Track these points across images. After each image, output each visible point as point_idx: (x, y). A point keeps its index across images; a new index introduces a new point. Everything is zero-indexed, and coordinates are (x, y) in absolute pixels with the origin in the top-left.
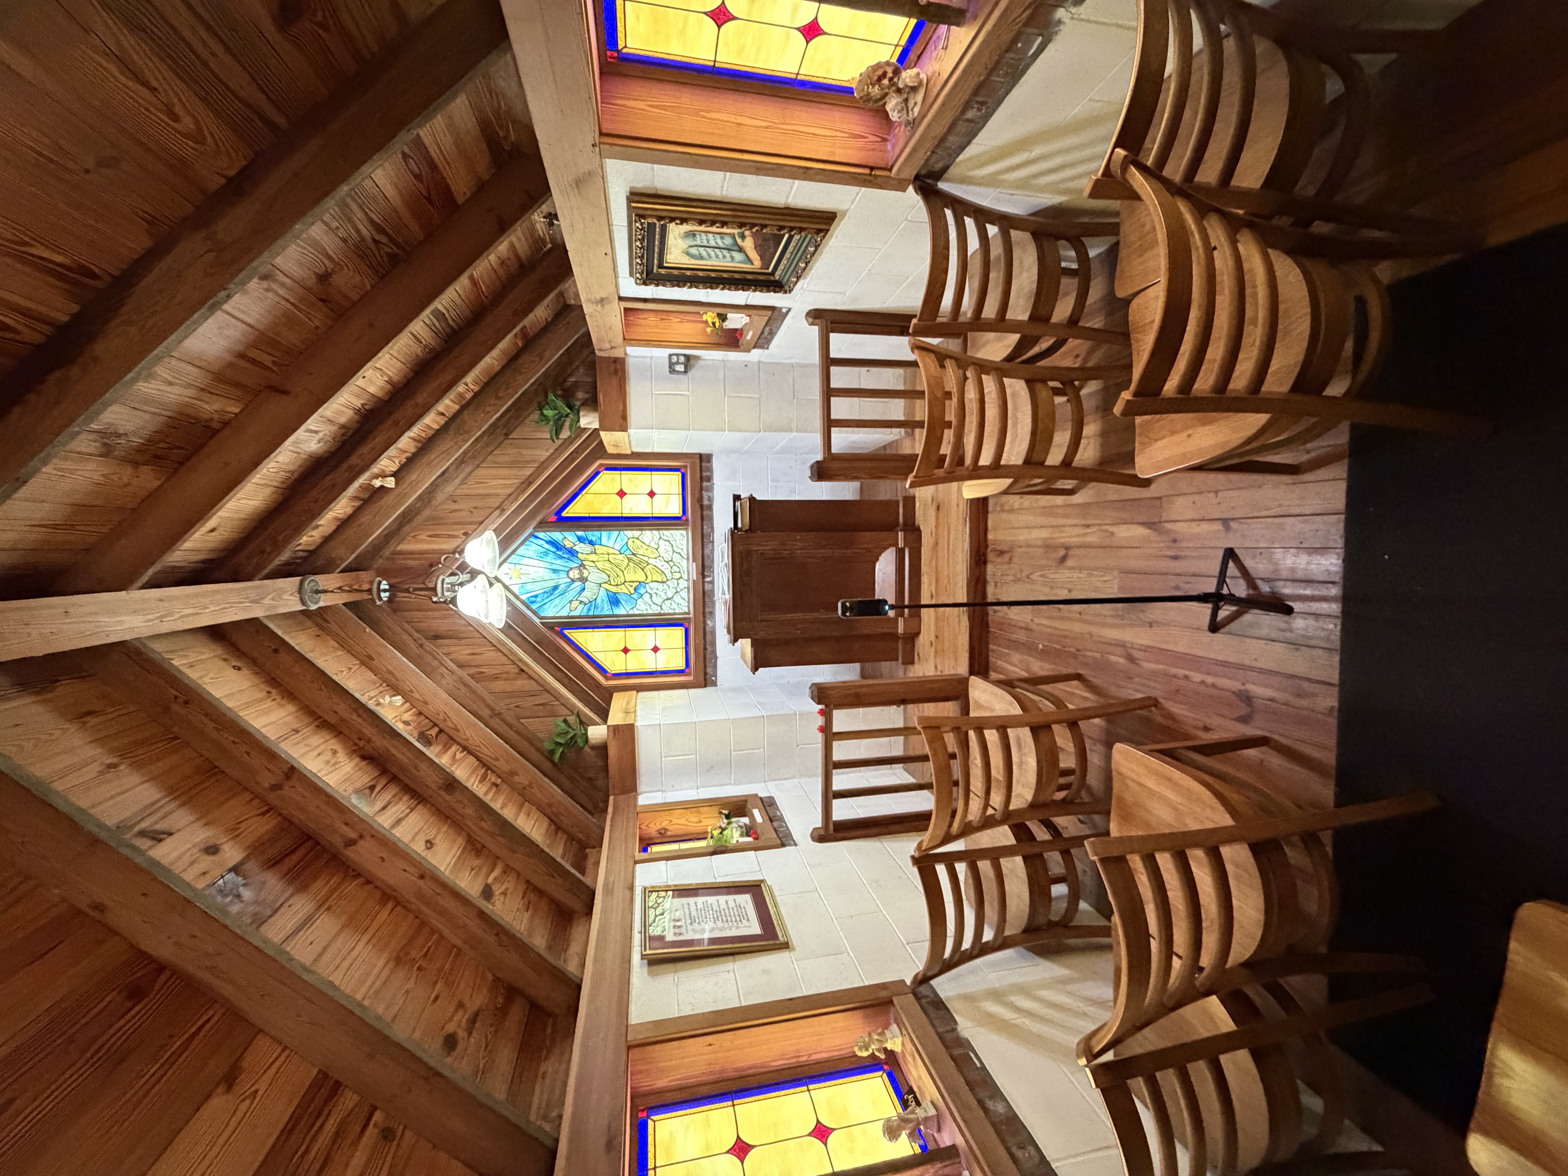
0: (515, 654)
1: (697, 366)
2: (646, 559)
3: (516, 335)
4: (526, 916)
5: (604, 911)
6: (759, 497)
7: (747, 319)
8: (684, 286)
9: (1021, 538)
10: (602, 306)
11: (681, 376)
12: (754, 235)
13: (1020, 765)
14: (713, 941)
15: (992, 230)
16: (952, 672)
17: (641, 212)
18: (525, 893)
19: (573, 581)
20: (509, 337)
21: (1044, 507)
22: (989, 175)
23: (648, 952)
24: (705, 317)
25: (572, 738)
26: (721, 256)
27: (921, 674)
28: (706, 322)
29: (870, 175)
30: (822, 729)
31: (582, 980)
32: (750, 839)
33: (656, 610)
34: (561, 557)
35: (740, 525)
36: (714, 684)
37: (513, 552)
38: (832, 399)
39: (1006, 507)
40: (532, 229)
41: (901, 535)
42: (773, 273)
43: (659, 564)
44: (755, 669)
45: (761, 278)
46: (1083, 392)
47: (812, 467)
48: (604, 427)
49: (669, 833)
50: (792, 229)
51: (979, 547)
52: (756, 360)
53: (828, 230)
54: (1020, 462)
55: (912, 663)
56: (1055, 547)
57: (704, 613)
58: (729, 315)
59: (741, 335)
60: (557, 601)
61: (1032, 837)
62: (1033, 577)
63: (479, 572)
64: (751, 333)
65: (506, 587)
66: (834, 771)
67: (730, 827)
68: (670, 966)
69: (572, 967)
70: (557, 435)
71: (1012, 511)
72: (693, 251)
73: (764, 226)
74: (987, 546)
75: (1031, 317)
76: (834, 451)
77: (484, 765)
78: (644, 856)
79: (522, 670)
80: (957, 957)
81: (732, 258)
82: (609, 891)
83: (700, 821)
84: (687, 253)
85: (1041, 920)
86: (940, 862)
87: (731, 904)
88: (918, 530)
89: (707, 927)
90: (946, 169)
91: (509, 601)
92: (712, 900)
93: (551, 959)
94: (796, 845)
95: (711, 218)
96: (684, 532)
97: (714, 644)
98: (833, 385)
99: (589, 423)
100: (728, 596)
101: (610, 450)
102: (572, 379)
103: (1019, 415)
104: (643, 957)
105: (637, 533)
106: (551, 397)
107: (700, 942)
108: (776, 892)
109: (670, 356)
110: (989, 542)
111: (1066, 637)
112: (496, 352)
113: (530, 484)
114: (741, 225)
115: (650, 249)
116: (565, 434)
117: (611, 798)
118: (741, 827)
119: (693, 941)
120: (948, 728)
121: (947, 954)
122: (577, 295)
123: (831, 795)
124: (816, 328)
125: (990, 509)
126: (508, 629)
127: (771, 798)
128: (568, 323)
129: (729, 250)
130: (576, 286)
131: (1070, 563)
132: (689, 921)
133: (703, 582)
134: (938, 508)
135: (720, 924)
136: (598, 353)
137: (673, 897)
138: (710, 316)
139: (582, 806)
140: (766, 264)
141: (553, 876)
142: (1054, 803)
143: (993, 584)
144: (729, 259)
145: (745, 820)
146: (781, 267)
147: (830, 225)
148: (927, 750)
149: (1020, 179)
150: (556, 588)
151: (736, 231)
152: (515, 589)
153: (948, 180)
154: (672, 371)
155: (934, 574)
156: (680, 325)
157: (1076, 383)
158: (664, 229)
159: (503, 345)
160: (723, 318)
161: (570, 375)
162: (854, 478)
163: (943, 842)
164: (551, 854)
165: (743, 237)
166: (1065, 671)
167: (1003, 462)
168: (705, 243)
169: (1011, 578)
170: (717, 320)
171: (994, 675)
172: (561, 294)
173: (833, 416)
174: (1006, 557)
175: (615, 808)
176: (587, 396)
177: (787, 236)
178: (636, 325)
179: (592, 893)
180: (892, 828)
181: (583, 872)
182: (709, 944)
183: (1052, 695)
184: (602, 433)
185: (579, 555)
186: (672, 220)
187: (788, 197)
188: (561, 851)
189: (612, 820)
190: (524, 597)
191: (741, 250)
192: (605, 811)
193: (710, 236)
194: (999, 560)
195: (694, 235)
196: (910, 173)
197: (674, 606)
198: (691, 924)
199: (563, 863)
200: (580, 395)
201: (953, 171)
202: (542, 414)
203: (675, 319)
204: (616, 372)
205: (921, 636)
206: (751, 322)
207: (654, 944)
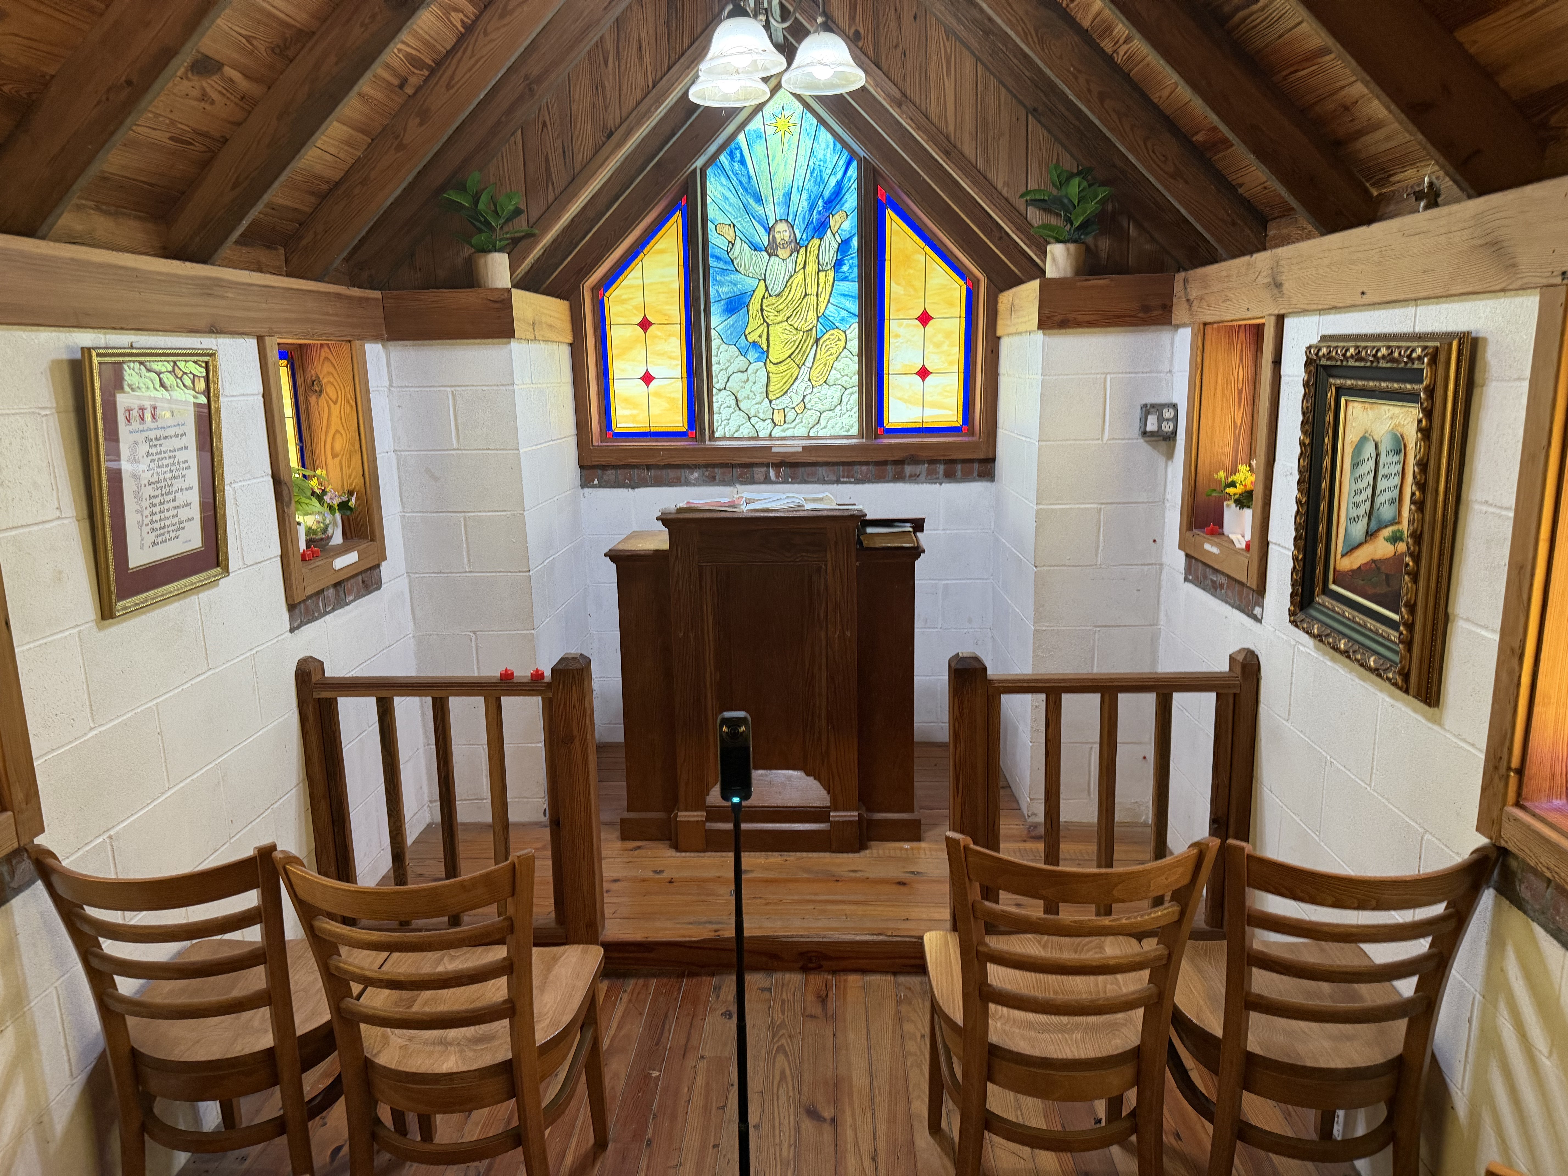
0: (639, 123)
1: (1155, 454)
2: (809, 363)
3: (1215, 129)
4: (162, 137)
5: (174, 280)
6: (920, 565)
7: (1240, 544)
8: (1304, 432)
9: (851, 1036)
10: (1267, 285)
11: (1137, 424)
12: (1397, 559)
13: (444, 1043)
14: (116, 477)
15: (1407, 987)
16: (608, 912)
17: (1442, 357)
18: (205, 135)
19: (769, 230)
20: (1214, 119)
21: (906, 1077)
22: (1506, 979)
23: (95, 360)
24: (1243, 469)
25: (487, 224)
26: (1359, 499)
27: (604, 853)
28: (1235, 471)
29: (1509, 768)
30: (507, 676)
31: (43, 238)
32: (302, 546)
33: (719, 381)
34: (811, 209)
35: (870, 530)
36: (586, 483)
37: (821, 121)
38: (1097, 696)
39: (904, 1009)
40: (1405, 160)
41: (853, 815)
42: (1326, 591)
43: (801, 386)
44: (614, 556)
45: (1319, 570)
46: (1115, 1150)
47: (977, 659)
48: (1047, 287)
49: (313, 399)
50: (1410, 627)
51: (830, 958)
52: (1165, 560)
53: (1407, 691)
54: (994, 1038)
55: (624, 837)
56: (835, 1101)
57: (715, 466)
58: (1248, 513)
59: (1212, 533)
60: (733, 199)
61: (308, 1064)
62: (781, 1058)
63: (790, 58)
64: (1215, 550)
65: (759, 108)
66: (429, 700)
67: (325, 510)
68: (69, 402)
69: (67, 220)
70: (1034, 202)
71: (900, 1019)
72: (1369, 450)
73: (1415, 578)
74: (834, 972)
75: (1251, 1057)
76: (1005, 698)
77: (439, 63)
78: (273, 354)
79: (610, 134)
80: (86, 929)
81: (1355, 520)
82: (208, 288)
83: (334, 456)
84: (1364, 439)
85: (154, 1083)
86: (264, 896)
87: (184, 513)
88: (860, 846)
89: (142, 467)
90: (1518, 903)
91: (732, 112)
92: (192, 477)
93: (82, 182)
94: (292, 630)
95: (1431, 482)
96: (855, 431)
97: (659, 483)
98: (1123, 699)
99: (1054, 259)
100: (745, 509)
101: (1005, 299)
102: (1133, 232)
103: (1078, 1035)
104: (87, 351)
105: (854, 345)
106: (1103, 193)
107: (115, 454)
108: (205, 596)
109: (1175, 406)
110: (843, 977)
111: (673, 1118)
112: (1184, 93)
113: (947, 153)
114: (1417, 537)
115: (1373, 371)
116: (1035, 216)
117: (377, 294)
118: (325, 530)
119: (117, 440)
120: (511, 911)
121: (92, 912)
122: (1286, 241)
123: (383, 694)
124: (1225, 667)
125: (902, 979)
126: (686, 107)
127: (378, 585)
128: (1234, 224)
129: (1370, 514)
130: (1301, 239)
131: (808, 1125)
132: (152, 435)
133: (767, 465)
134: (902, 883)
135: (148, 491)
136: (1180, 277)
137: (197, 405)
138: (1245, 477)
139: (362, 241)
140: (1347, 579)
141: (234, 187)
142: (372, 1103)
143: (767, 984)
144: (1354, 513)
145: (337, 538)
146: (1339, 607)
147: (1417, 696)
148: (468, 872)
149: (1499, 1036)
150: (759, 199)
151: (1405, 526)
152: (756, 124)
153: (1497, 907)
154: (1147, 410)
155: (784, 876)
156: (1229, 424)
157: (1134, 1138)
158: (1409, 397)
159: (1198, 107)
160: (1244, 500)
161: (1139, 226)
162: (955, 734)
163: (300, 904)
164: (276, 184)
165: (1395, 539)
166: (612, 1119)
167: (992, 1006)
168: (1381, 472)
169: (779, 1017)
170: (1239, 489)
171: (604, 986)
172: (1287, 212)
173: (1067, 699)
174: (817, 1010)
175: (361, 299)
176: (1103, 255)
177: (1396, 617)
178: (1230, 343)
179: (203, 258)
180: (323, 806)
181: (242, 241)
182: (108, 470)
183: (570, 1097)
184: (1035, 284)
185: (816, 241)
186: (1428, 413)
187: (1467, 620)
188: (281, 201)
189: (338, 296)
190: (741, 138)
191: (1370, 535)
192: (354, 283)
193: (1397, 480)
194: (810, 998)
195: (1398, 452)
196: (1511, 840)
197: (725, 413)
198: (148, 440)
199: (260, 206)
200: (1104, 244)
201: (1515, 917)
202: (1071, 176)
203: (1240, 415)
204: (1146, 309)
205: (672, 853)
206: (1237, 552)
207: (109, 371)
